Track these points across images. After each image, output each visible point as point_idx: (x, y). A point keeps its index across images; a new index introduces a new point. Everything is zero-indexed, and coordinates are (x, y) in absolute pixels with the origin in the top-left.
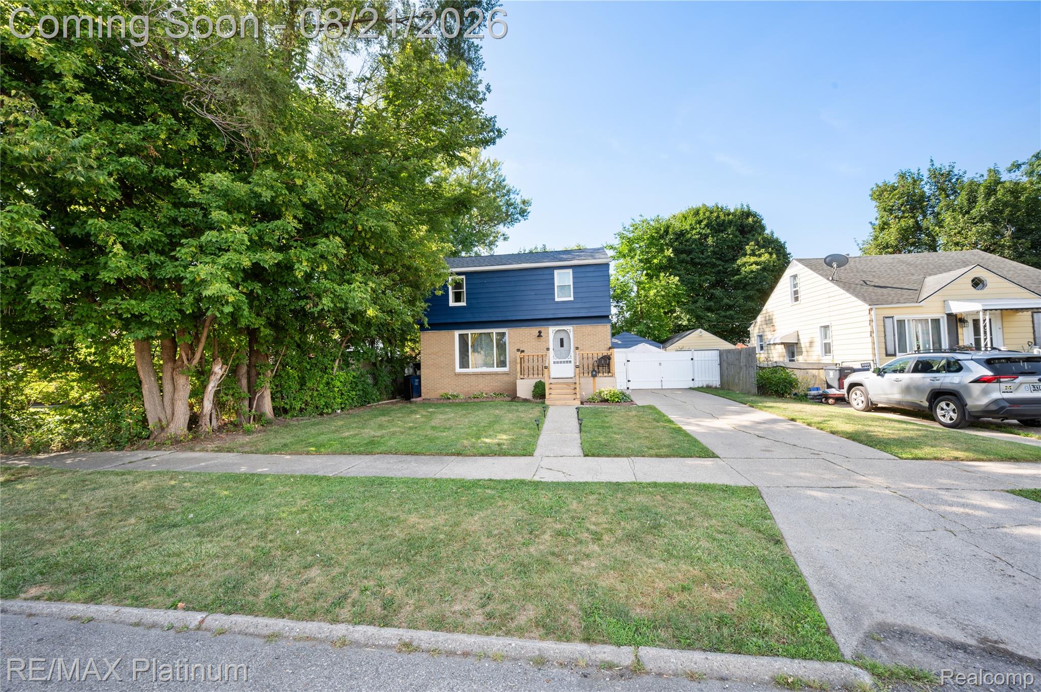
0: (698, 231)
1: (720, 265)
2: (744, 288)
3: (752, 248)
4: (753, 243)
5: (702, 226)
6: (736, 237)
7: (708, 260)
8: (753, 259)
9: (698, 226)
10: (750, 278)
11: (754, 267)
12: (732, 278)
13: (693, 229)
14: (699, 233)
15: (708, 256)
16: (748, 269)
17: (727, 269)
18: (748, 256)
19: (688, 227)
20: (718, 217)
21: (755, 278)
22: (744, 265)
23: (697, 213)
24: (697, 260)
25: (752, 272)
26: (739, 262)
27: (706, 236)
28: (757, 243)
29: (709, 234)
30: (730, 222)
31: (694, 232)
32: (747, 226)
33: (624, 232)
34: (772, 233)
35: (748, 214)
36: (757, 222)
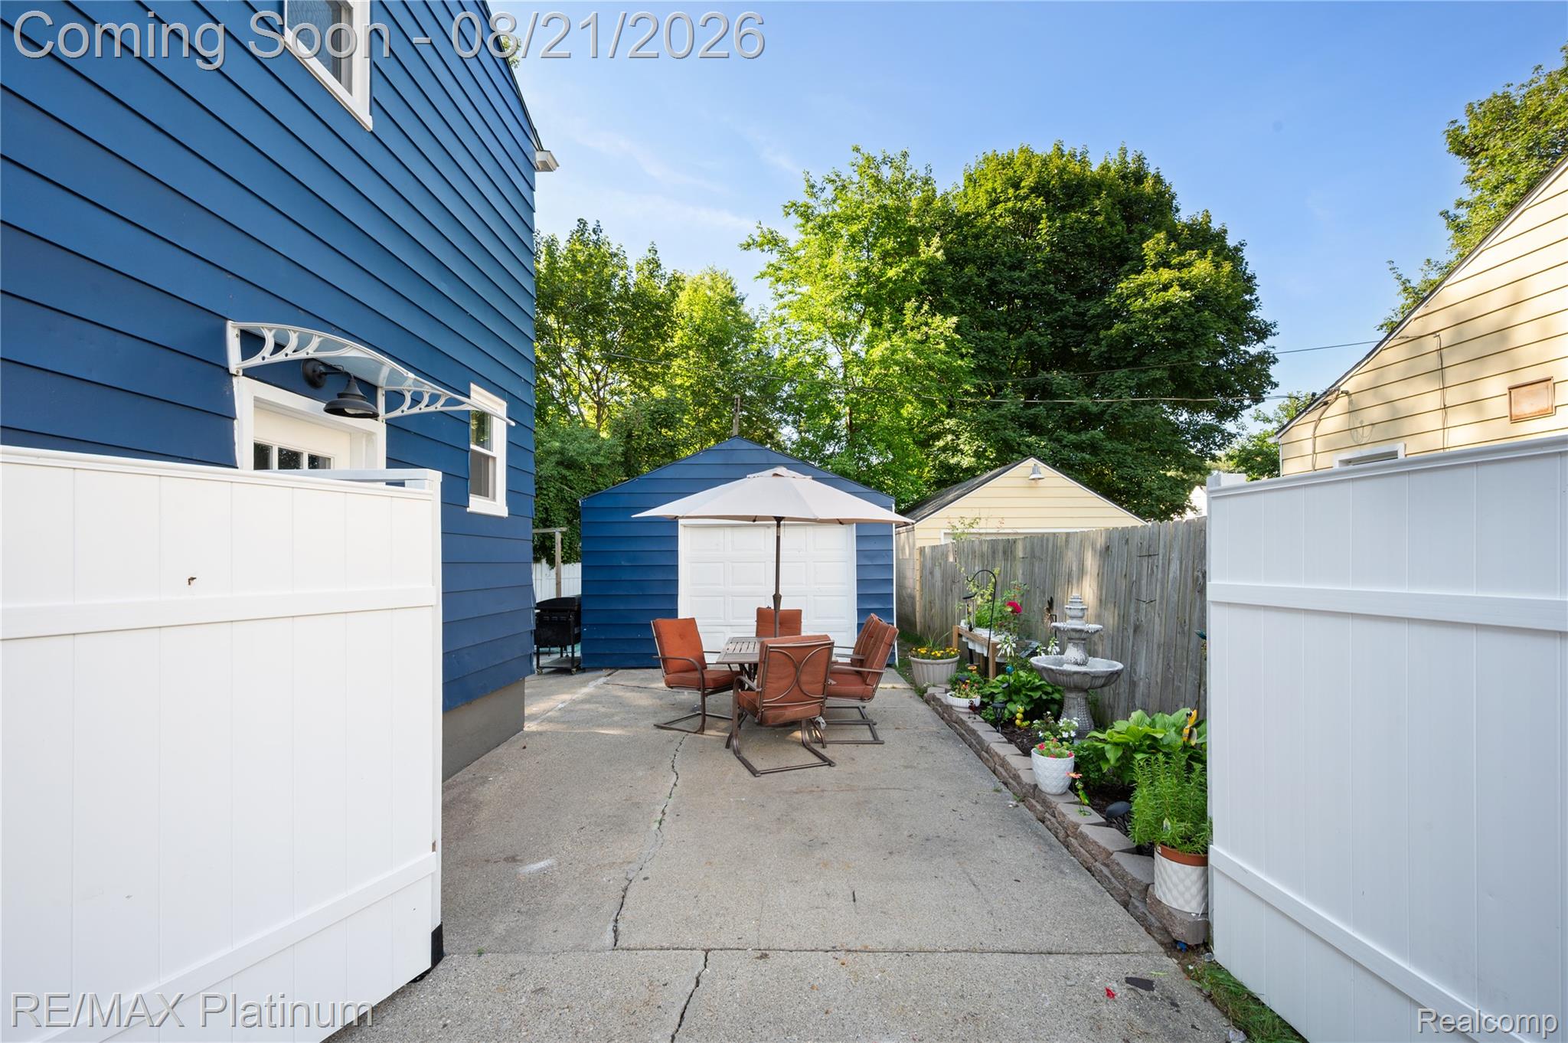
0: (1010, 204)
1: (1064, 302)
2: (1136, 363)
3: (1162, 246)
4: (1162, 235)
5: (1022, 192)
6: (1113, 224)
7: (1036, 287)
8: (1166, 275)
9: (1011, 191)
10: (1159, 330)
11: (1176, 294)
12: (1103, 333)
13: (994, 204)
14: (1014, 212)
15: (1034, 276)
16: (1156, 299)
17: (1083, 314)
18: (1149, 270)
19: (983, 202)
20: (1063, 170)
21: (1173, 327)
22: (1140, 292)
23: (1006, 164)
24: (1006, 286)
25: (1166, 308)
26: (1124, 286)
27: (1035, 219)
28: (1173, 235)
29: (1042, 211)
30: (1098, 185)
31: (1000, 209)
32: (1141, 198)
33: (812, 202)
34: (1208, 216)
35: (1139, 177)
36: (1161, 194)
